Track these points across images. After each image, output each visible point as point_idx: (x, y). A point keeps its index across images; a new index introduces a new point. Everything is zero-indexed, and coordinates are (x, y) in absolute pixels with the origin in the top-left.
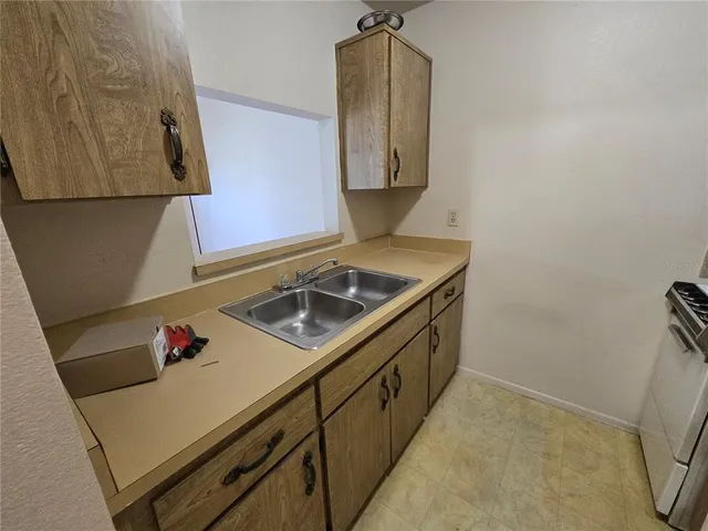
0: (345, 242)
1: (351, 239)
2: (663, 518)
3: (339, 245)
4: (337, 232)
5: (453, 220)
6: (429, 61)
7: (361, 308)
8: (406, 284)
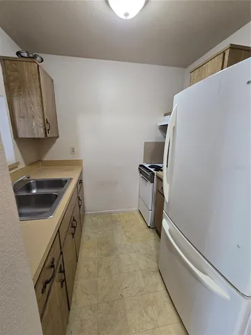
0: (20, 167)
1: (22, 165)
2: (149, 227)
3: (16, 169)
4: (15, 162)
5: (73, 151)
6: (52, 81)
7: (57, 196)
8: (66, 181)
